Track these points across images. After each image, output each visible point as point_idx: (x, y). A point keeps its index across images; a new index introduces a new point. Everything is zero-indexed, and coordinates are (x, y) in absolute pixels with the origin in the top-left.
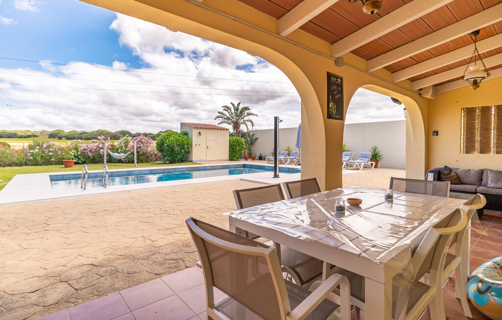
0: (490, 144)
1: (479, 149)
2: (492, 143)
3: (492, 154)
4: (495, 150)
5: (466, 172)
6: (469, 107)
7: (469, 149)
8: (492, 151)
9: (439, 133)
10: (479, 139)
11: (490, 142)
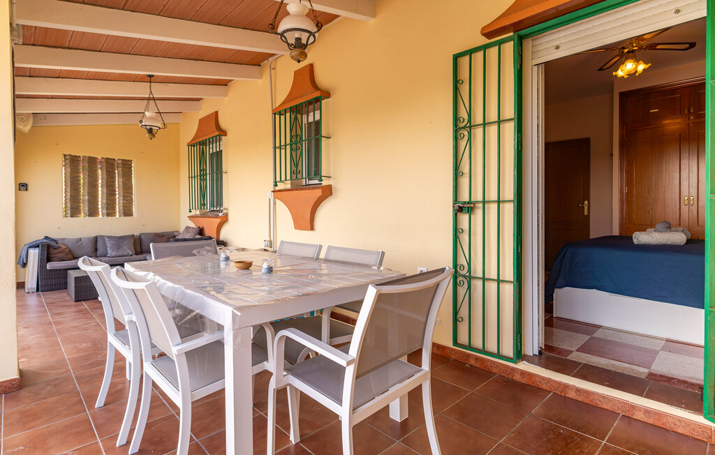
0: (98, 205)
1: (86, 211)
2: (100, 203)
3: (101, 216)
4: (105, 212)
5: (78, 242)
6: (73, 154)
7: (74, 211)
8: (100, 213)
9: (29, 188)
10: (87, 198)
11: (98, 201)
